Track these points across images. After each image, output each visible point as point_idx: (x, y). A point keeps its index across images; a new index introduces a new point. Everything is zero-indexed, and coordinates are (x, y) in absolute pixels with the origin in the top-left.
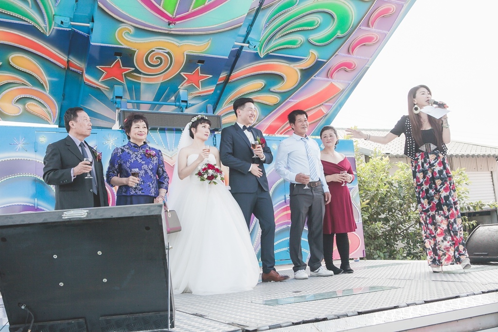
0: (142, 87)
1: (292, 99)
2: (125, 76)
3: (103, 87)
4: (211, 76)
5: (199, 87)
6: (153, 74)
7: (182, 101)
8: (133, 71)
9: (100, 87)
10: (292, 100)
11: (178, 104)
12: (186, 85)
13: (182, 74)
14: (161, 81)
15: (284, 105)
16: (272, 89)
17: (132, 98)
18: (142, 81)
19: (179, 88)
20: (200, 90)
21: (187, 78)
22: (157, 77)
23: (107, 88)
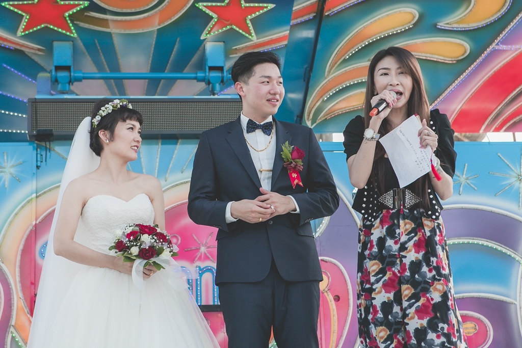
0: (117, 41)
1: (504, 42)
2: (72, 21)
3: (31, 47)
4: (271, 6)
5: (250, 34)
6: (133, 10)
7: (212, 69)
8: (86, 9)
9: (23, 49)
10: (504, 47)
11: (200, 74)
12: (217, 32)
13: (200, 5)
14: (155, 27)
15: (484, 60)
16: (442, 24)
17: (100, 68)
18: (113, 29)
19: (202, 38)
20: (254, 39)
21: (214, 16)
22: (145, 18)
23: (39, 50)
